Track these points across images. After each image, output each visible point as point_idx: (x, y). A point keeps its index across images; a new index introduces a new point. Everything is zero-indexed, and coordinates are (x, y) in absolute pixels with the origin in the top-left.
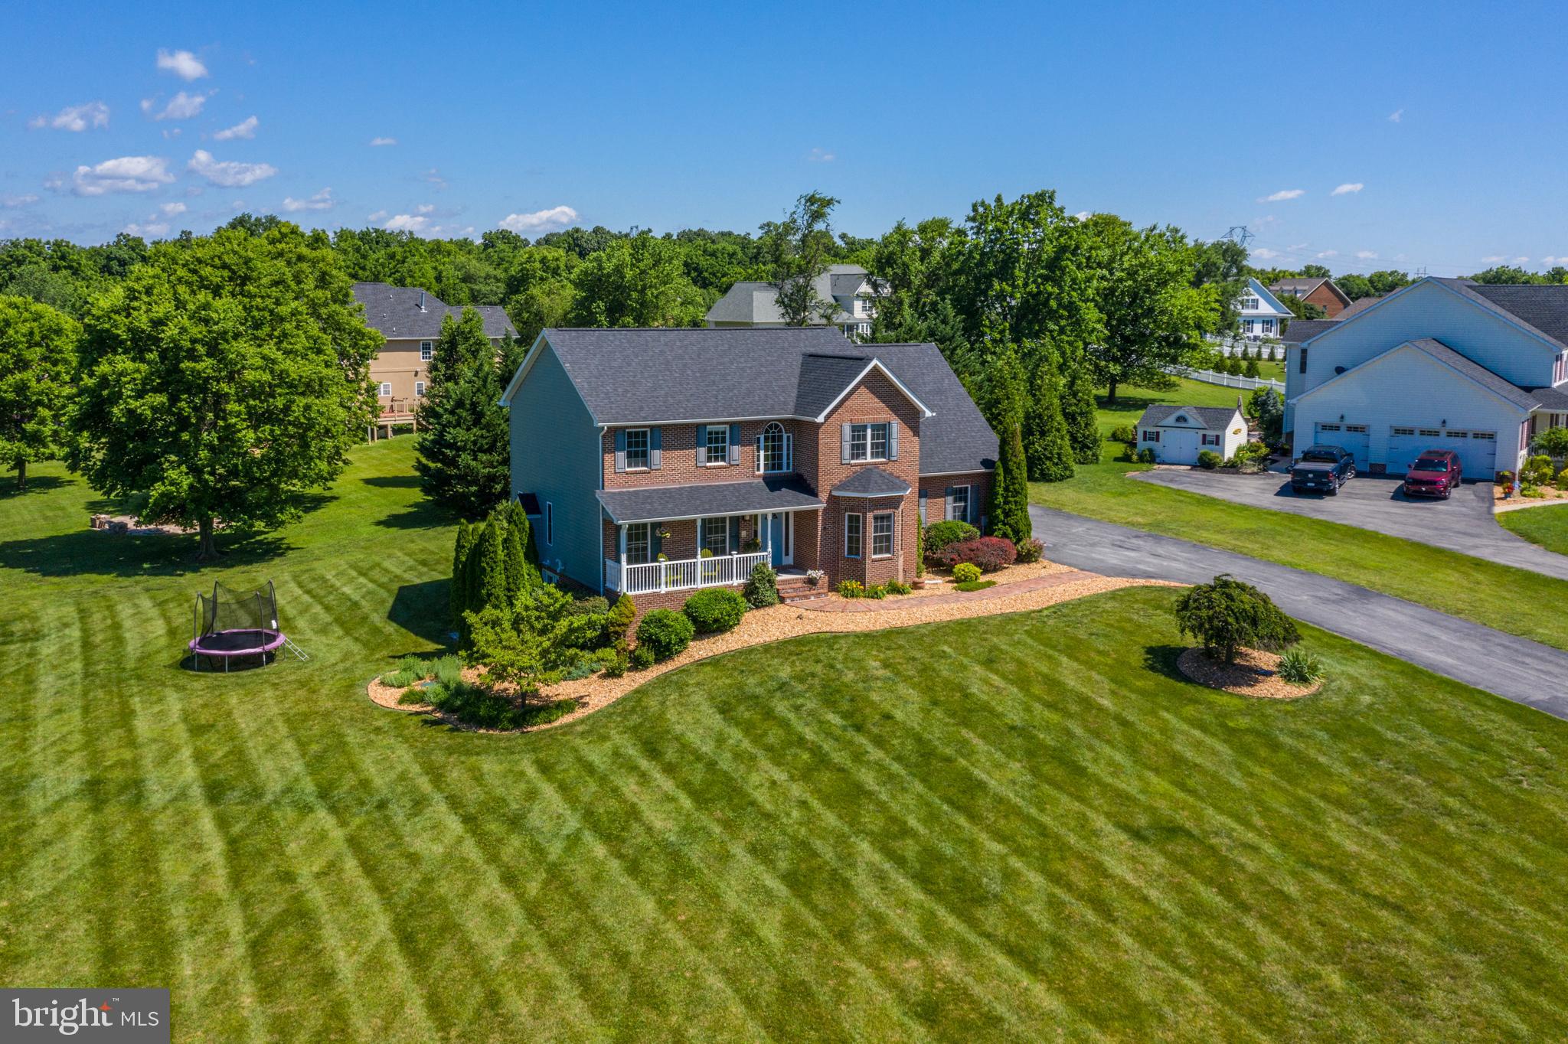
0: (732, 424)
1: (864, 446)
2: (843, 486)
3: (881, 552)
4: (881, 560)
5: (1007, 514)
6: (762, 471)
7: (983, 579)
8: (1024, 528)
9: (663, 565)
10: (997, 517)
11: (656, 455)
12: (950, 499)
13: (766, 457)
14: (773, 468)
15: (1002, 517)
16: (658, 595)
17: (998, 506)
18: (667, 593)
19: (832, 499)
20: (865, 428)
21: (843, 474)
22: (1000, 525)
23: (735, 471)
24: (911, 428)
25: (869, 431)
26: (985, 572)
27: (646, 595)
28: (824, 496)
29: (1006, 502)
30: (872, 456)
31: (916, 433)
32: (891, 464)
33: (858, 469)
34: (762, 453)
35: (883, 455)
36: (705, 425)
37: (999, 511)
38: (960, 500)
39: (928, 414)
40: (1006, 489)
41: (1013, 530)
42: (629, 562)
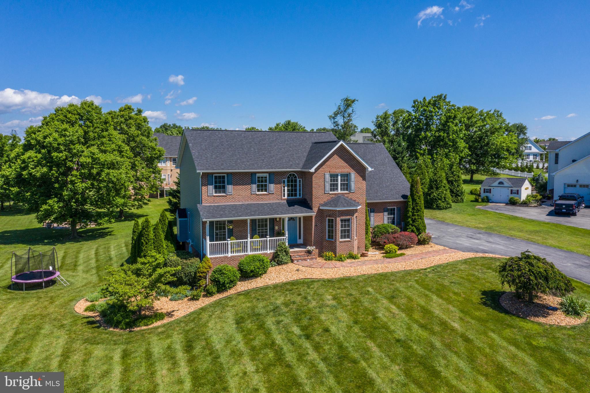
0: (270, 173)
1: (337, 185)
2: (325, 204)
3: (345, 238)
4: (345, 242)
5: (414, 221)
6: (286, 197)
7: (399, 252)
8: (422, 228)
9: (229, 242)
10: (409, 222)
11: (230, 188)
12: (386, 213)
13: (288, 190)
14: (292, 196)
15: (411, 222)
16: (227, 257)
17: (409, 217)
18: (231, 257)
19: (320, 211)
20: (337, 175)
21: (326, 199)
22: (410, 226)
23: (271, 196)
24: (361, 176)
25: (339, 177)
26: (400, 248)
27: (220, 258)
28: (315, 209)
29: (413, 215)
30: (341, 189)
31: (364, 179)
32: (351, 194)
33: (334, 196)
34: (286, 188)
35: (347, 189)
36: (255, 173)
37: (410, 219)
38: (391, 214)
39: (370, 169)
40: (413, 209)
41: (417, 229)
42: (210, 241)
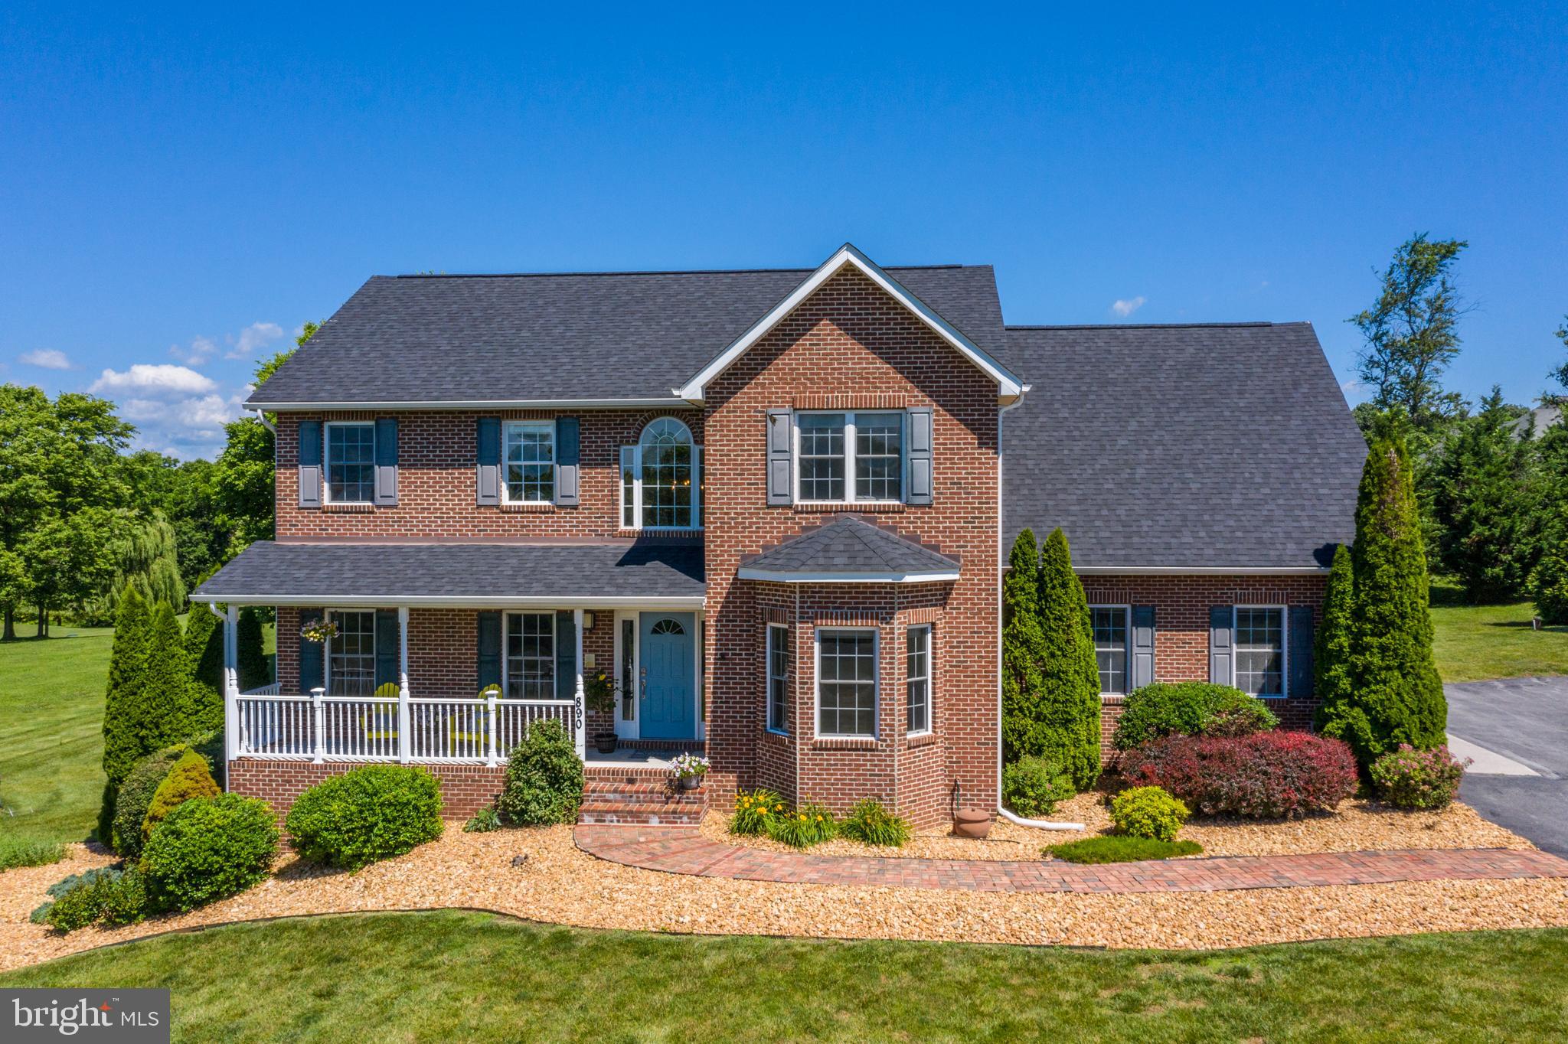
0: (561, 417)
1: (839, 467)
2: (771, 556)
3: (848, 728)
4: (839, 748)
5: (1360, 678)
6: (638, 525)
7: (1184, 834)
8: (1413, 724)
9: (318, 700)
10: (1332, 684)
11: (387, 477)
12: (1222, 635)
13: (648, 496)
14: (668, 519)
15: (1345, 684)
16: (307, 766)
17: (1338, 657)
18: (327, 766)
19: (744, 593)
20: (839, 423)
21: (774, 530)
22: (1342, 706)
23: (566, 520)
24: (972, 426)
25: (850, 433)
26: (1198, 817)
27: (279, 764)
28: (719, 581)
29: (1358, 648)
30: (862, 490)
31: (987, 438)
32: (911, 514)
33: (817, 520)
34: (638, 486)
35: (896, 491)
36: (498, 416)
37: (1338, 670)
38: (1259, 640)
39: (1009, 387)
40: (1358, 614)
41: (1374, 722)
42: (244, 687)
